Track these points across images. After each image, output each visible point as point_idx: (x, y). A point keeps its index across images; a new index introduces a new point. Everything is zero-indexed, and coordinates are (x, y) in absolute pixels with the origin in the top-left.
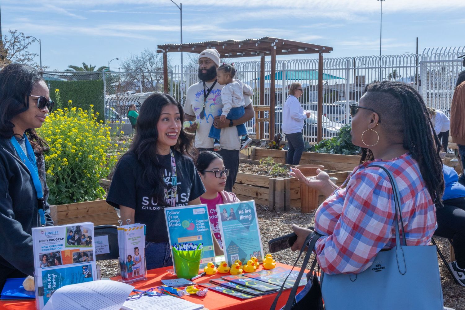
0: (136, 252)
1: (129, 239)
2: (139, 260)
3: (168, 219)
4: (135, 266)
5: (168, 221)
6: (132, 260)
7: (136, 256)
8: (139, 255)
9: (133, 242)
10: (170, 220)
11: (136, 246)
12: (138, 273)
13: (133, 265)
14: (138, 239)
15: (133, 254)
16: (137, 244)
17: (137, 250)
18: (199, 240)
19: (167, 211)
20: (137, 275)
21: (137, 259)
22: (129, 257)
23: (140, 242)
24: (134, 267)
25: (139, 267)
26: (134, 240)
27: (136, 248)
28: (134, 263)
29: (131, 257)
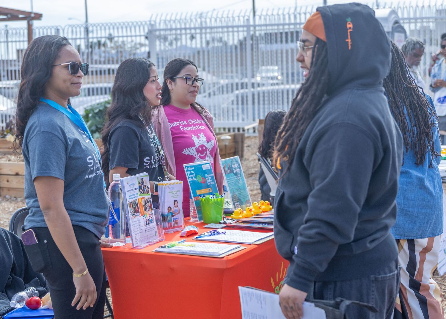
0: (175, 204)
1: (169, 192)
2: (178, 212)
3: (188, 174)
4: (175, 217)
5: (188, 176)
6: (172, 211)
7: (175, 208)
8: (178, 207)
9: (173, 195)
10: (189, 175)
11: (175, 199)
12: (177, 223)
13: (173, 216)
14: (177, 192)
15: (172, 207)
16: (176, 197)
17: (176, 203)
18: (210, 192)
19: (186, 167)
20: (176, 225)
21: (176, 211)
22: (169, 209)
23: (179, 195)
24: (173, 218)
25: (178, 218)
26: (174, 193)
27: (175, 201)
28: (173, 214)
29: (171, 209)
